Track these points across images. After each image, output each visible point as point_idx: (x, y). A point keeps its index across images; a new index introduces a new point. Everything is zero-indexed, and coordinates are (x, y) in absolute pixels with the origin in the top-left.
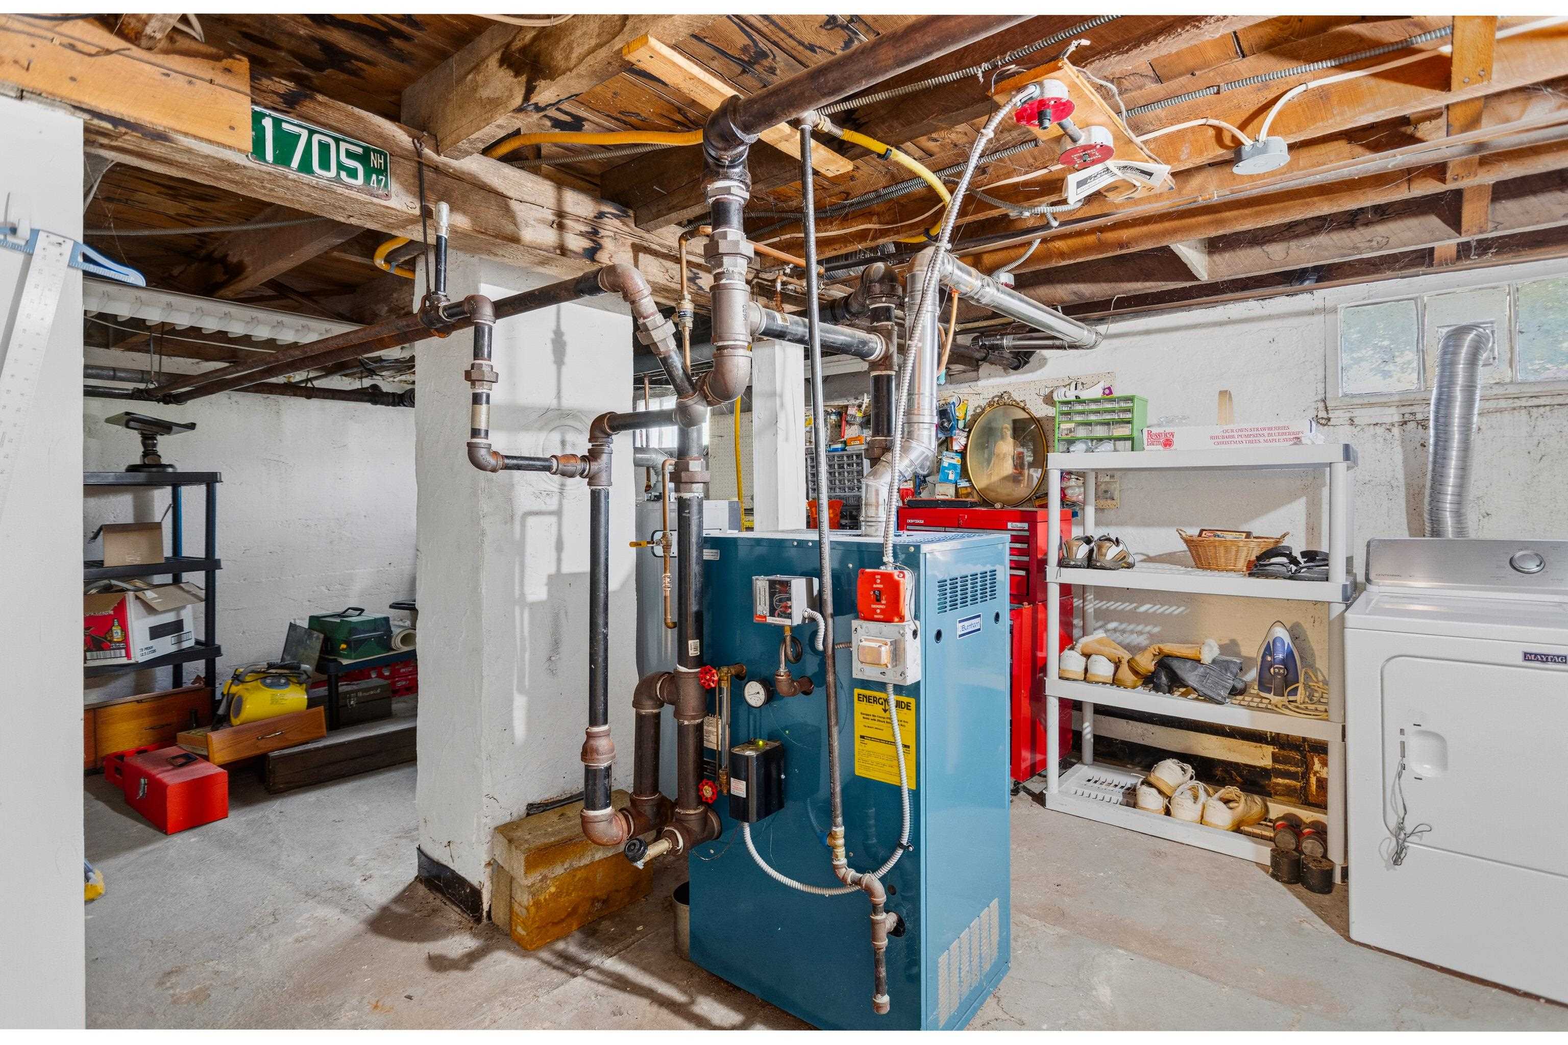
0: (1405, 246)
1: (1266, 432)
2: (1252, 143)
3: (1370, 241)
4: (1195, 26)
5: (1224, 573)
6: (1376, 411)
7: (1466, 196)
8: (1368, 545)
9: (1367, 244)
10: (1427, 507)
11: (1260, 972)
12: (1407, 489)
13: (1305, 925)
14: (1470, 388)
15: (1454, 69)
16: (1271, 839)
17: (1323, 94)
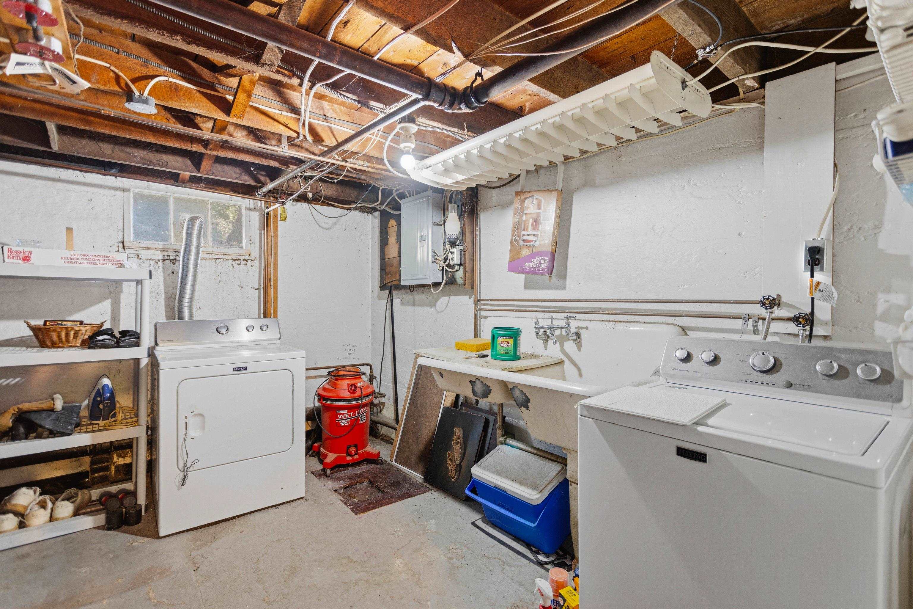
0: (175, 169)
1: (101, 259)
2: (139, 94)
3: (159, 161)
4: (146, 28)
5: (66, 349)
6: (151, 252)
7: (206, 156)
8: (156, 325)
9: (157, 162)
10: (177, 304)
11: (120, 581)
12: (165, 295)
13: (134, 544)
14: (198, 247)
15: (233, 108)
16: (104, 509)
17: (176, 88)
